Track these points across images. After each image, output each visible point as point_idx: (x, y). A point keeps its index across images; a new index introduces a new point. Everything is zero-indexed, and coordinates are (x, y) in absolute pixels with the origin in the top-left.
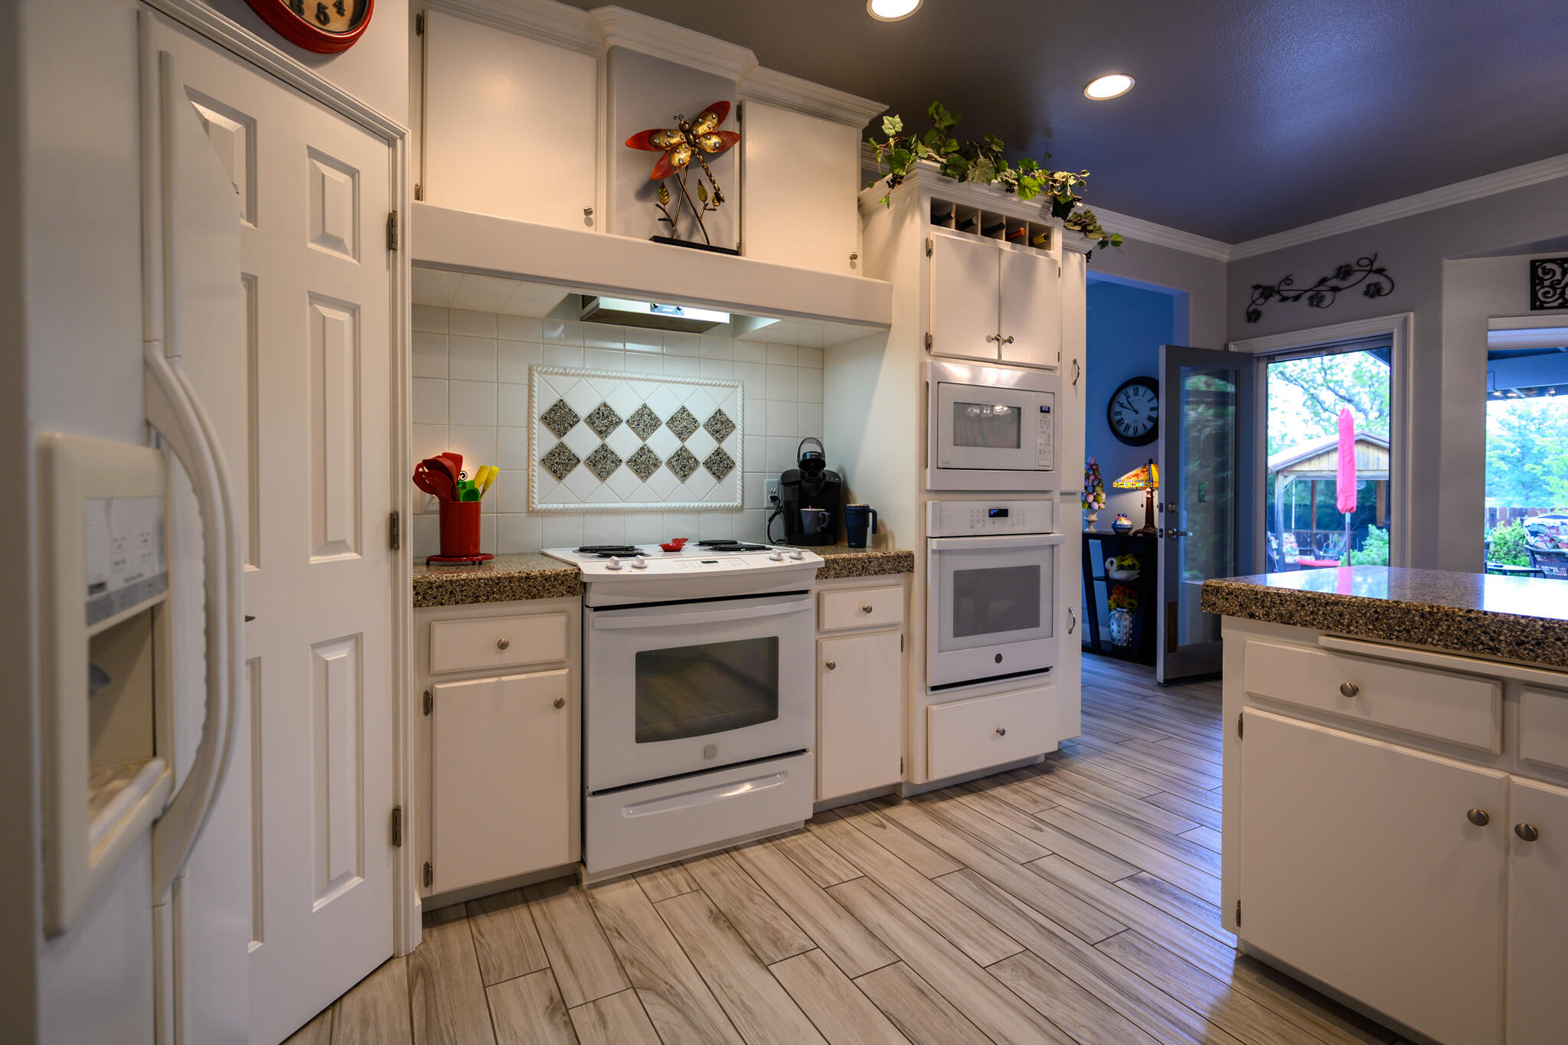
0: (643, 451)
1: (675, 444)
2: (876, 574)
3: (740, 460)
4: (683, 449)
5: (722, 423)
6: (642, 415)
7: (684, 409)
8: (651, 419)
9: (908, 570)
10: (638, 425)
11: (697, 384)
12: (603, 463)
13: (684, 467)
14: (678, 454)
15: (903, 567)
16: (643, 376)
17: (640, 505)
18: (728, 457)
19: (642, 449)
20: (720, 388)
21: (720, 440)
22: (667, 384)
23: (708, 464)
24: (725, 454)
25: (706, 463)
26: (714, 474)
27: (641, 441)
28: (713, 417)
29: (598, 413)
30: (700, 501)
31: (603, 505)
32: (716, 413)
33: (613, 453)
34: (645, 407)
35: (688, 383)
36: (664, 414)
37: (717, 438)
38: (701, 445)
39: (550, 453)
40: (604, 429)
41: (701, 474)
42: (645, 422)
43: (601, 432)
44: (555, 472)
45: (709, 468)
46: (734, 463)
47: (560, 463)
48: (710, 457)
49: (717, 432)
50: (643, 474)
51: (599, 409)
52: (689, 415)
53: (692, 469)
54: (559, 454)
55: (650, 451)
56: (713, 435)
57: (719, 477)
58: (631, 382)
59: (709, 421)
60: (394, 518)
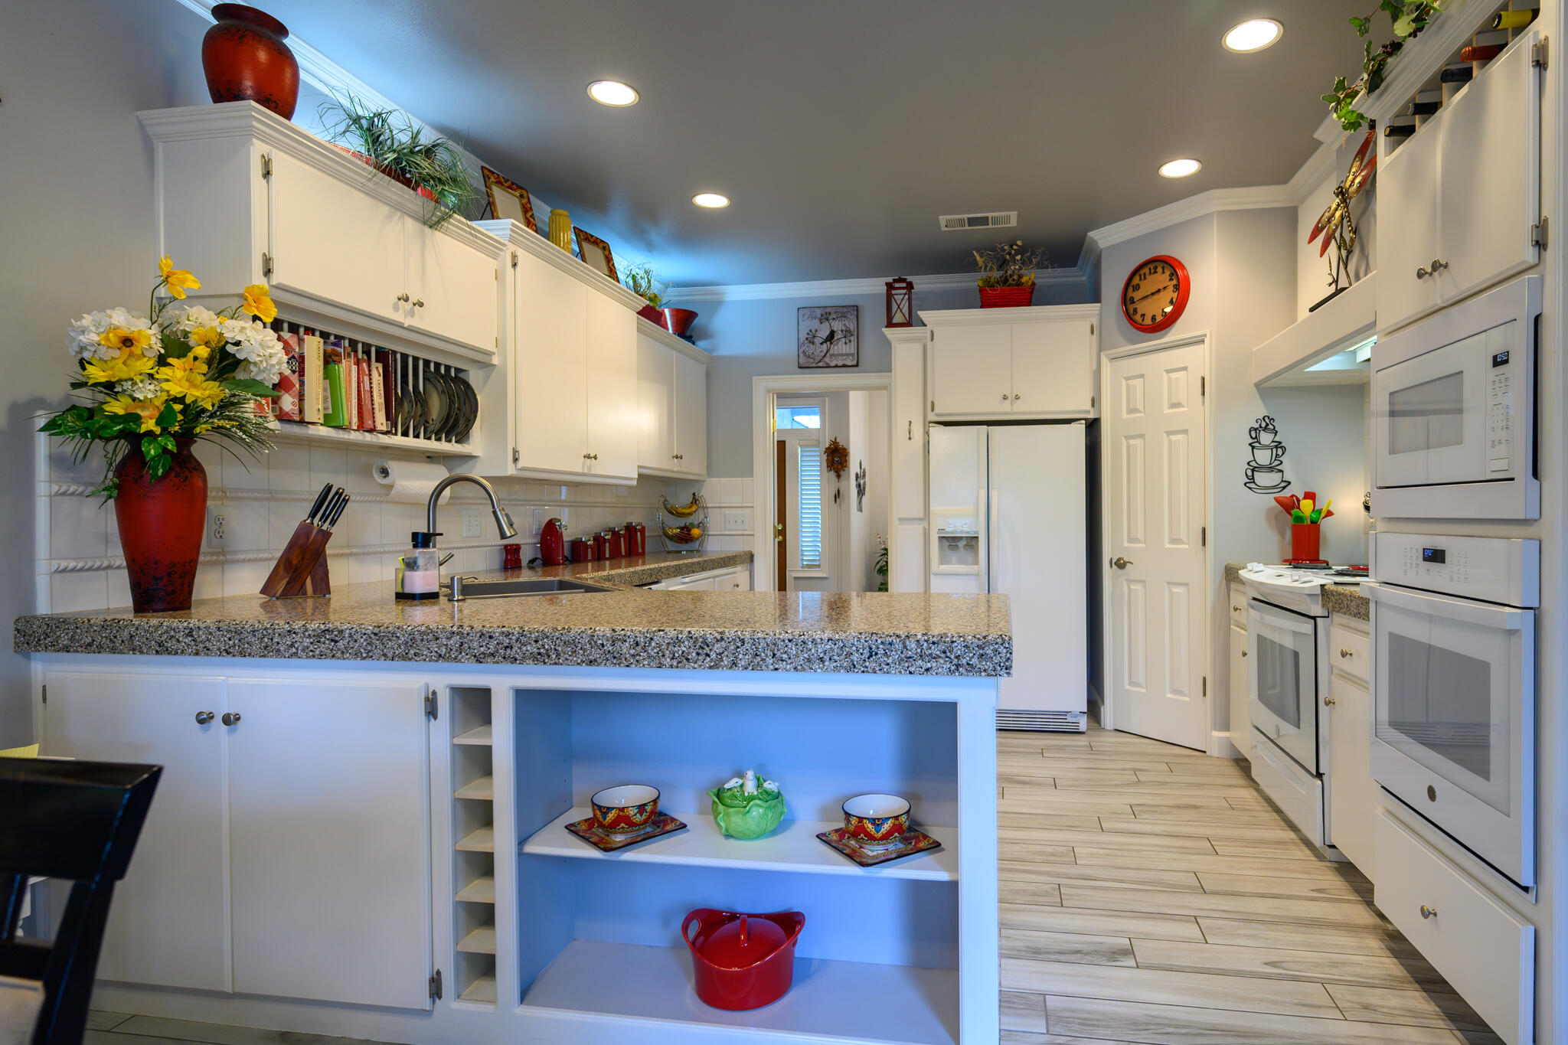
60: (1204, 530)
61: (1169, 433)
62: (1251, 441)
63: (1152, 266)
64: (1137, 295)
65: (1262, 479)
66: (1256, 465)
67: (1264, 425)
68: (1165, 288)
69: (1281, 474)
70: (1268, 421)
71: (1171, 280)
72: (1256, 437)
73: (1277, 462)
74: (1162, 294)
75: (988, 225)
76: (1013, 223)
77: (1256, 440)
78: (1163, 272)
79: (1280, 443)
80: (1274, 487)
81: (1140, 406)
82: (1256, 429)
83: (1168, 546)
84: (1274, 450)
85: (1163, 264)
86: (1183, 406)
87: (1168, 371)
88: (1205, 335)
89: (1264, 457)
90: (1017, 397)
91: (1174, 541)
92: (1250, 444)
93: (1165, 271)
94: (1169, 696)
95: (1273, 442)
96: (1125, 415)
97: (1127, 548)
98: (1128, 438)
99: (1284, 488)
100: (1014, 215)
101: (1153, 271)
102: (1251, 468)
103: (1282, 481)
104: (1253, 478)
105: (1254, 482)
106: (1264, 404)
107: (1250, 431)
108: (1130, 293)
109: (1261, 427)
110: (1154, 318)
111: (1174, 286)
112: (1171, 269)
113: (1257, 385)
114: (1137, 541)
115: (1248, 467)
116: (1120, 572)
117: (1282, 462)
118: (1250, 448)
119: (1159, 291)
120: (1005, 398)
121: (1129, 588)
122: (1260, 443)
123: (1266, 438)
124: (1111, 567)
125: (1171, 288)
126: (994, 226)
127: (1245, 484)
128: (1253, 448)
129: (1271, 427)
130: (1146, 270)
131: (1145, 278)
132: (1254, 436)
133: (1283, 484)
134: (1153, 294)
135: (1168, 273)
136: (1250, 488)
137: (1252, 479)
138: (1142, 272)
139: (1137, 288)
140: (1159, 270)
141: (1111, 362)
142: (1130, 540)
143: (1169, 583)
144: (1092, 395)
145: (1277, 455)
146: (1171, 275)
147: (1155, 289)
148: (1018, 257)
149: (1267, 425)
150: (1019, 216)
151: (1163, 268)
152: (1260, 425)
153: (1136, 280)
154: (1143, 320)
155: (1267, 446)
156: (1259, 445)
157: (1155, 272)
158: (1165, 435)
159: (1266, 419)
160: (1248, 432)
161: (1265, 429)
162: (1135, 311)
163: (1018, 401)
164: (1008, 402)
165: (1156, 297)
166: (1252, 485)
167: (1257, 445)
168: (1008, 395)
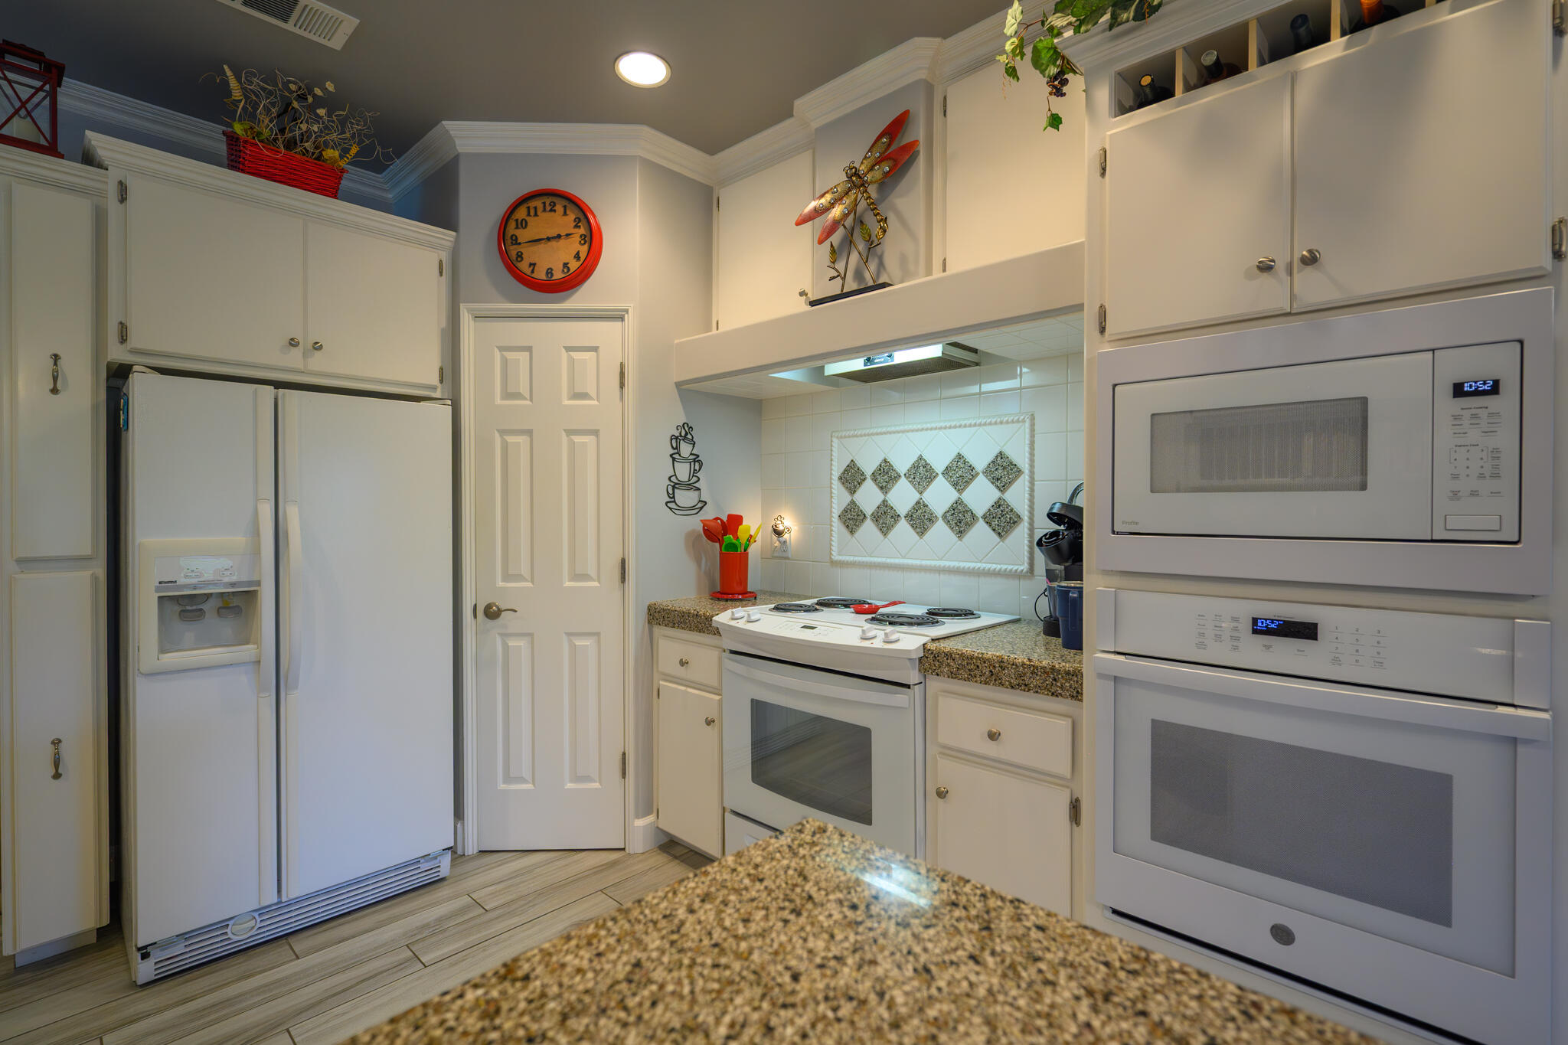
0: (920, 505)
1: (952, 495)
2: (1012, 687)
3: (1027, 513)
4: (959, 502)
5: (1004, 468)
6: (918, 467)
7: (960, 456)
8: (927, 471)
9: (1073, 697)
10: (914, 478)
11: (975, 425)
12: (885, 518)
13: (960, 522)
14: (953, 508)
15: (1062, 687)
16: (919, 427)
17: (918, 562)
18: (1012, 510)
19: (918, 503)
20: (1003, 426)
21: (1003, 489)
22: (944, 431)
23: (988, 518)
24: (1008, 506)
25: (984, 517)
26: (994, 530)
27: (918, 494)
28: (993, 462)
29: (880, 470)
30: (980, 562)
31: (883, 560)
32: (997, 457)
33: (892, 508)
34: (921, 458)
35: (965, 426)
36: (939, 464)
37: (997, 487)
38: (981, 496)
39: (844, 510)
40: (884, 484)
41: (981, 531)
42: (921, 473)
43: (881, 488)
44: (847, 527)
45: (989, 523)
46: (1019, 516)
47: (852, 518)
48: (989, 510)
49: (998, 479)
50: (918, 530)
51: (881, 465)
52: (965, 462)
53: (969, 525)
54: (850, 511)
55: (925, 506)
56: (993, 483)
57: (999, 534)
58: (910, 434)
59: (988, 467)
60: (623, 562)
61: (570, 432)
62: (673, 451)
63: (548, 200)
64: (523, 235)
65: (685, 498)
66: (676, 481)
67: (683, 434)
68: (567, 235)
69: (697, 492)
70: (687, 429)
71: (577, 226)
72: (676, 448)
73: (695, 479)
74: (562, 242)
75: (286, 20)
76: (337, 43)
77: (676, 451)
78: (565, 214)
79: (698, 456)
80: (692, 508)
81: (524, 389)
82: (677, 438)
83: (568, 584)
84: (692, 463)
85: (565, 203)
86: (591, 398)
87: (569, 349)
88: (627, 311)
89: (683, 472)
90: (317, 347)
91: (577, 577)
92: (671, 456)
93: (568, 212)
94: (569, 785)
95: (691, 454)
96: (498, 401)
97: (501, 588)
98: (503, 432)
99: (701, 508)
100: (350, 23)
101: (548, 208)
102: (672, 484)
103: (700, 501)
104: (674, 497)
105: (674, 502)
106: (684, 408)
107: (671, 440)
108: (511, 229)
109: (681, 436)
110: (549, 272)
111: (581, 236)
112: (577, 211)
113: (678, 385)
114: (519, 578)
115: (669, 483)
116: (491, 623)
117: (699, 479)
118: (671, 459)
119: (559, 236)
120: (293, 343)
121: (506, 647)
122: (680, 455)
123: (685, 449)
124: (475, 616)
125: (577, 238)
126: (296, 30)
127: (666, 503)
128: (674, 459)
129: (689, 436)
130: (537, 203)
131: (536, 215)
132: (674, 446)
133: (700, 505)
134: (549, 239)
135: (572, 216)
136: (671, 509)
137: (672, 498)
138: (532, 204)
139: (522, 224)
140: (559, 208)
141: (475, 321)
142: (507, 577)
143: (569, 634)
144: (440, 365)
145: (695, 470)
146: (578, 220)
147: (552, 233)
148: (322, 112)
149: (686, 434)
150: (357, 31)
151: (565, 207)
152: (680, 434)
153: (521, 213)
154: (533, 272)
155: (686, 459)
156: (679, 457)
157: (552, 210)
158: (564, 434)
159: (686, 426)
160: (669, 439)
161: (685, 438)
162: (520, 256)
163: (317, 353)
164: (297, 353)
165: (553, 243)
166: (672, 505)
167: (676, 456)
168: (299, 338)
